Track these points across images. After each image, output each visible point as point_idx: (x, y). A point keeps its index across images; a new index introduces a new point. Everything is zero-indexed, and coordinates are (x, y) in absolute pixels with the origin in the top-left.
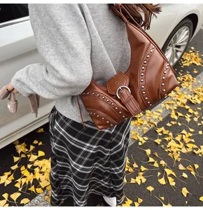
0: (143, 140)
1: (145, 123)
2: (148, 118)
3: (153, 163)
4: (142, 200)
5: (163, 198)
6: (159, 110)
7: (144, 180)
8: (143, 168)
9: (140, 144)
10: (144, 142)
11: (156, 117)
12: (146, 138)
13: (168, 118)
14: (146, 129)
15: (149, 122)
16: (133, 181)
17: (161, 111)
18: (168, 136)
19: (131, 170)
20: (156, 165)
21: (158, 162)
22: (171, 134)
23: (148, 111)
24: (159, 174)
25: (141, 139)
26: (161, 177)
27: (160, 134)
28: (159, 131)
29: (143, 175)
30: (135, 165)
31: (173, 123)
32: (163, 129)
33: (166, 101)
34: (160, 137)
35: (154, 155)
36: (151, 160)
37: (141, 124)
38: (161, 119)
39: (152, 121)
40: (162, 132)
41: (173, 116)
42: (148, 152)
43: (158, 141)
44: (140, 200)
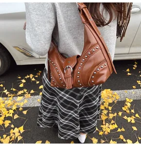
4: (124, 130)
7: (133, 121)
16: (125, 117)
19: (128, 111)
29: (134, 119)
30: (133, 111)
44: (123, 130)
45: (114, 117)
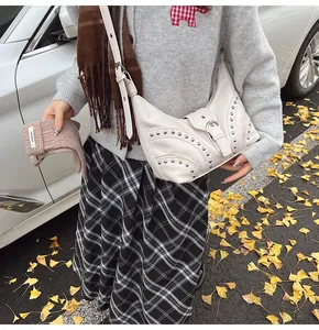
0: (284, 178)
1: (284, 157)
2: (287, 152)
3: (304, 202)
6: (301, 142)
8: (290, 209)
9: (281, 182)
10: (286, 179)
11: (299, 150)
12: (289, 175)
14: (286, 165)
15: (289, 156)
17: (304, 142)
20: (308, 204)
21: (311, 201)
24: (314, 214)
25: (281, 176)
26: (316, 218)
27: (308, 169)
28: (304, 165)
32: (310, 162)
33: (309, 131)
34: (308, 173)
35: (304, 193)
36: (300, 199)
37: (279, 159)
38: (306, 152)
39: (293, 154)
40: (309, 167)
42: (294, 190)
43: (306, 177)
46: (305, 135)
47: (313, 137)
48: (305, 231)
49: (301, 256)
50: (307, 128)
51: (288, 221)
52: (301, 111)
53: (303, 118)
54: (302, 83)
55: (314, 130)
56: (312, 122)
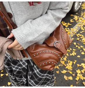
1: (71, 33)
2: (72, 31)
5: (84, 59)
6: (76, 27)
8: (74, 50)
11: (75, 30)
12: (73, 39)
13: (80, 30)
14: (72, 35)
15: (73, 33)
16: (71, 55)
17: (77, 28)
18: (82, 37)
19: (69, 51)
21: (80, 47)
22: (83, 36)
23: (71, 29)
24: (81, 51)
26: (82, 52)
27: (78, 36)
28: (77, 35)
29: (75, 52)
30: (71, 49)
31: (83, 31)
32: (79, 34)
35: (78, 44)
36: (77, 46)
37: (70, 34)
38: (77, 31)
39: (74, 32)
40: (79, 36)
41: (82, 29)
42: (75, 43)
43: (78, 39)
44: (76, 61)
45: (67, 58)
46: (77, 25)
47: (79, 26)
48: (79, 56)
49: (78, 65)
50: (77, 23)
51: (74, 54)
52: (75, 17)
53: (76, 20)
54: (75, 8)
55: (79, 23)
56: (79, 21)
